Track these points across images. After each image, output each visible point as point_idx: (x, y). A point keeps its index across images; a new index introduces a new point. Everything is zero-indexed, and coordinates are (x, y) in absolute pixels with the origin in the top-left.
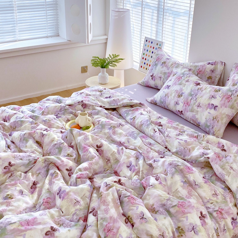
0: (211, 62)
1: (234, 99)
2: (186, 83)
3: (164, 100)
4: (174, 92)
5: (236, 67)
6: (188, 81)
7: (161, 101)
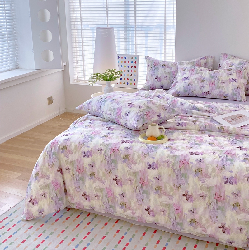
0: (202, 57)
1: (244, 72)
2: (202, 71)
3: (188, 89)
4: (196, 80)
5: (224, 56)
6: (201, 70)
7: (185, 90)
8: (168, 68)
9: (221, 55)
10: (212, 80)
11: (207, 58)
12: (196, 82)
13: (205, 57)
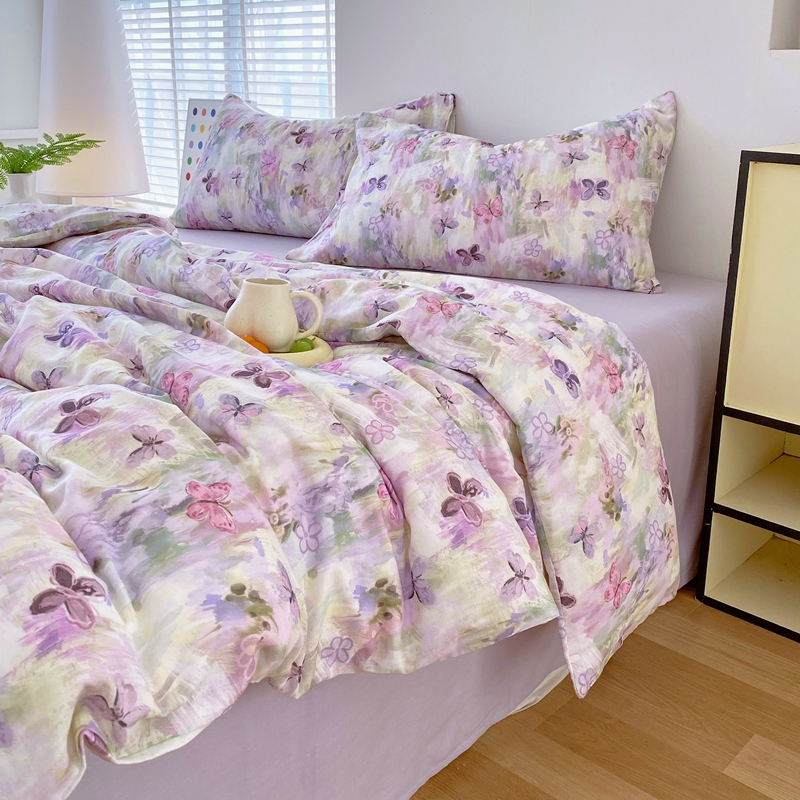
2: (448, 148)
4: (416, 190)
6: (447, 143)
7: (368, 241)
12: (416, 200)
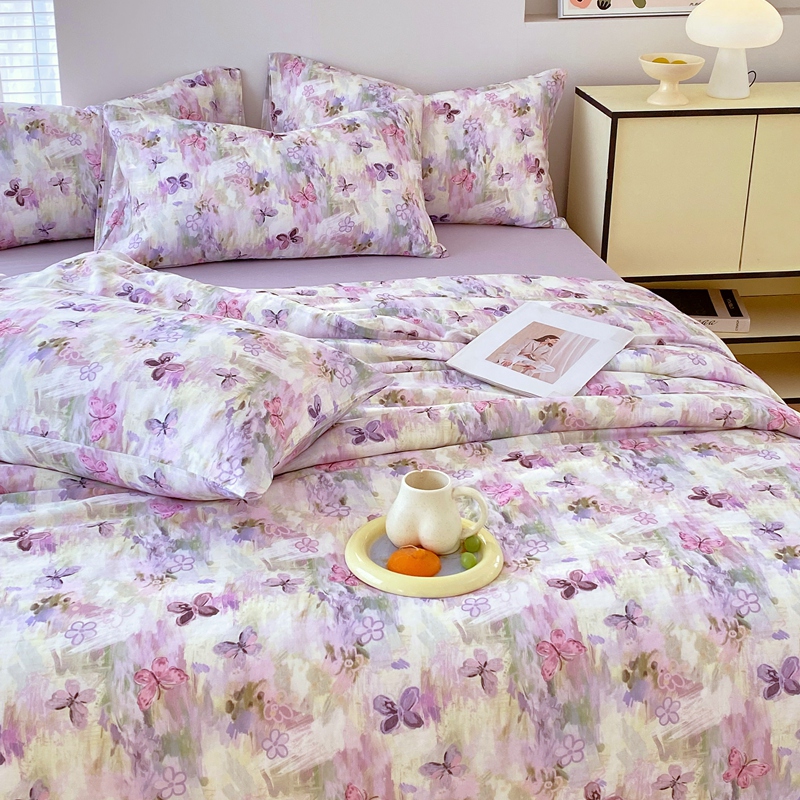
0: (192, 77)
1: (406, 129)
2: (242, 144)
3: (199, 229)
4: (227, 186)
5: (283, 66)
6: (235, 138)
7: (187, 239)
8: (58, 137)
9: (272, 65)
10: (299, 181)
11: (215, 78)
12: (231, 194)
13: (206, 74)
